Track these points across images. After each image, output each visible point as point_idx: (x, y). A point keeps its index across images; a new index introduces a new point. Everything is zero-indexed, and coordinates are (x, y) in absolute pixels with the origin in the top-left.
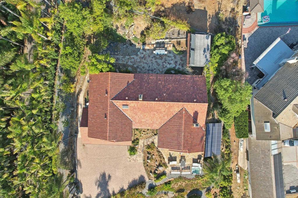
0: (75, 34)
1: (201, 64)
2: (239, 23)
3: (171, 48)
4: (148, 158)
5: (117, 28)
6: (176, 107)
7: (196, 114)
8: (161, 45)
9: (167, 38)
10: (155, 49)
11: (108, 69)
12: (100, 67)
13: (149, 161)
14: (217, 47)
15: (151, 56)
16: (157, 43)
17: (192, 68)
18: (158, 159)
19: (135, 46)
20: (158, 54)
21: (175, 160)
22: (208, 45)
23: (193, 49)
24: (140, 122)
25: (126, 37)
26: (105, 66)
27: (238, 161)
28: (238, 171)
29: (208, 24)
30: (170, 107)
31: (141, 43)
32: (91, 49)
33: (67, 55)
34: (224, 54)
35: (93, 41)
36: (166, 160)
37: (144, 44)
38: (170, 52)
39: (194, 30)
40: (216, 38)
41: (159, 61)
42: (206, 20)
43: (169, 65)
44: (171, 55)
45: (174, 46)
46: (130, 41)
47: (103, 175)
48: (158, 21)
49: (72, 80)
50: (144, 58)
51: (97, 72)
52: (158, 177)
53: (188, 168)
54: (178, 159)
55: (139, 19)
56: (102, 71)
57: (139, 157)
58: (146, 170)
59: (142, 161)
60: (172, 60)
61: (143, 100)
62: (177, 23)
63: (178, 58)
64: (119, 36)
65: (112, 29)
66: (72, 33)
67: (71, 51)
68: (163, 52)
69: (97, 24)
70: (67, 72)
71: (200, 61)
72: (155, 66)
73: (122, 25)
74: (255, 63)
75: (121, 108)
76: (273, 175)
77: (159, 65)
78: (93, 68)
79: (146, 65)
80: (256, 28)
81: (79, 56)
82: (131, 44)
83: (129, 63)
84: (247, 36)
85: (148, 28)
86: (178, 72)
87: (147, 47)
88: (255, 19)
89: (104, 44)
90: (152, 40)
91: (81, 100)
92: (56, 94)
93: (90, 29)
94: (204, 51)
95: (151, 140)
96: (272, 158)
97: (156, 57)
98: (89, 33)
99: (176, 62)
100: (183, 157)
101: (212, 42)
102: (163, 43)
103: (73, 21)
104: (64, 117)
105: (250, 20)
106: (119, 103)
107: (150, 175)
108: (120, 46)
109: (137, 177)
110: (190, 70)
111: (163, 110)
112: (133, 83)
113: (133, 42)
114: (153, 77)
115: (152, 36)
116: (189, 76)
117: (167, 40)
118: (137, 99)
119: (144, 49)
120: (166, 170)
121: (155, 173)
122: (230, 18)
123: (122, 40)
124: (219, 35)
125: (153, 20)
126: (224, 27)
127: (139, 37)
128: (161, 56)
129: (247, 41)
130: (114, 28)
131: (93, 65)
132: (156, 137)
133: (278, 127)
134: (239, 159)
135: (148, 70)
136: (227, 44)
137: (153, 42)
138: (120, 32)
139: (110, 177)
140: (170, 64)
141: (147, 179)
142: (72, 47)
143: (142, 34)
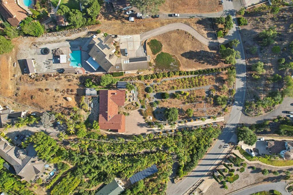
0: (86, 134)
1: (96, 91)
2: (81, 75)
3: (91, 102)
4: (131, 109)
5: (84, 120)
6: (110, 100)
7: (112, 94)
8: (90, 105)
9: (87, 103)
10: (91, 107)
11: (98, 123)
12: (97, 125)
13: (132, 108)
14: (90, 86)
15: (94, 108)
16: (89, 106)
17: (97, 95)
18: (130, 105)
19: (90, 114)
20: (93, 106)
21: (130, 99)
22: (90, 89)
23: (91, 94)
24: (116, 112)
25: (87, 117)
26: (96, 123)
27: (134, 74)
28: (138, 73)
29: (82, 88)
30: (110, 102)
31: (89, 112)
32: (91, 129)
33: (93, 137)
34: (92, 83)
35: (89, 129)
36: (130, 102)
37: (89, 111)
38: (92, 102)
39: (84, 94)
40: (87, 86)
41: (96, 105)
42: (80, 89)
44: (93, 101)
45: (90, 100)
46: (88, 116)
47: (138, 125)
48: (81, 106)
49: (102, 136)
50: (94, 111)
51: (99, 126)
52: (137, 105)
53: (133, 94)
54: (130, 98)
55: (81, 113)
56: (98, 125)
57: (131, 112)
58: (135, 109)
59: (132, 111)
61: (107, 111)
62: (82, 100)
63: (94, 99)
64: (87, 119)
65: (85, 122)
66: (86, 135)
67: (92, 135)
68: (92, 104)
69: (83, 127)
70: (99, 137)
71: (95, 92)
72: (97, 107)
73: (83, 119)
74: (95, 70)
75: (110, 118)
76: (137, 62)
77: (97, 106)
78: (97, 128)
79: (97, 110)
80: (83, 68)
81: (94, 133)
82: (90, 115)
83: (96, 116)
84: (86, 71)
85: (84, 110)
86: (99, 99)
87: (91, 110)
88: (79, 69)
89: (90, 124)
90: (88, 108)
91: (109, 133)
92: (108, 142)
93: (85, 129)
94: (91, 90)
95: (123, 108)
96: (131, 63)
97: (94, 107)
98: (86, 130)
99: (96, 100)
100: (129, 97)
101: (88, 87)
102: (89, 104)
103: (83, 134)
104: (116, 139)
105: (80, 71)
106: (109, 119)
107: (137, 108)
108: (90, 119)
109: (138, 113)
110: (98, 95)
111: (111, 105)
112: (102, 115)
113: (89, 115)
114: (100, 108)
115: (87, 108)
116: (100, 96)
117: (88, 103)
118: (107, 113)
119: (91, 111)
120: (134, 102)
121: (136, 106)
122: (79, 80)
123: (88, 119)
124: (86, 85)
125: (81, 108)
126: (83, 82)
127: (87, 113)
128: (94, 105)
129: (88, 71)
130: (84, 121)
131: (96, 128)
132: (122, 106)
133: (117, 64)
134: (133, 73)
135: (99, 109)
136: (89, 83)
137: (89, 108)
138: (86, 119)
139: (138, 123)
140: (96, 102)
141: (139, 109)
142: (91, 135)
143: (86, 112)
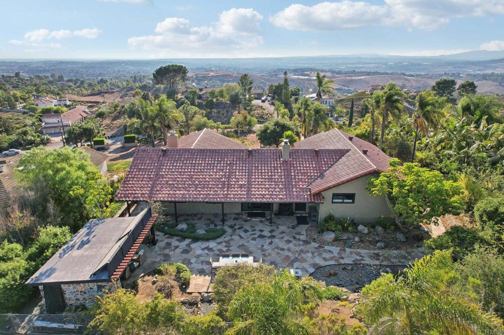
43: (209, 246)
60: (198, 257)
79: (282, 245)
83: (335, 249)
